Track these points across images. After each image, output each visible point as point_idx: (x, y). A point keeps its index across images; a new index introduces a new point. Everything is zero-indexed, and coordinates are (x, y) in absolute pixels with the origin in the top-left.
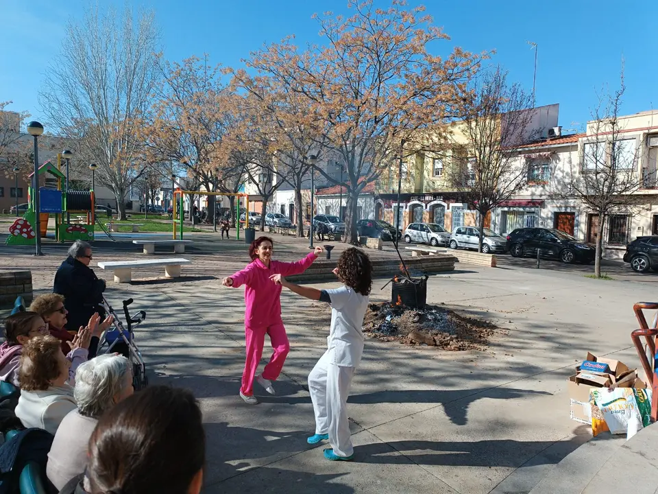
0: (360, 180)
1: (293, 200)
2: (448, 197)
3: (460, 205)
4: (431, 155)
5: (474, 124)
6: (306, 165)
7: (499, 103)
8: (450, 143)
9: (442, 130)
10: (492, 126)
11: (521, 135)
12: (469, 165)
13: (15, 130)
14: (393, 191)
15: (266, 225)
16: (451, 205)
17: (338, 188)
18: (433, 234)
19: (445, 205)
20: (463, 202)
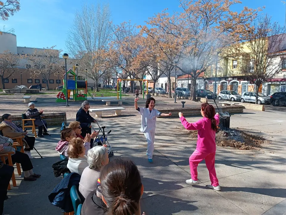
0: (197, 72)
1: (167, 81)
2: (240, 78)
3: (246, 82)
4: (231, 59)
5: (254, 43)
6: (173, 66)
7: (267, 32)
8: (241, 52)
9: (237, 46)
10: (263, 43)
11: (279, 47)
12: (251, 63)
13: (57, 57)
14: (213, 76)
15: (155, 93)
16: (242, 82)
17: (187, 76)
18: (232, 96)
19: (238, 82)
20: (248, 80)
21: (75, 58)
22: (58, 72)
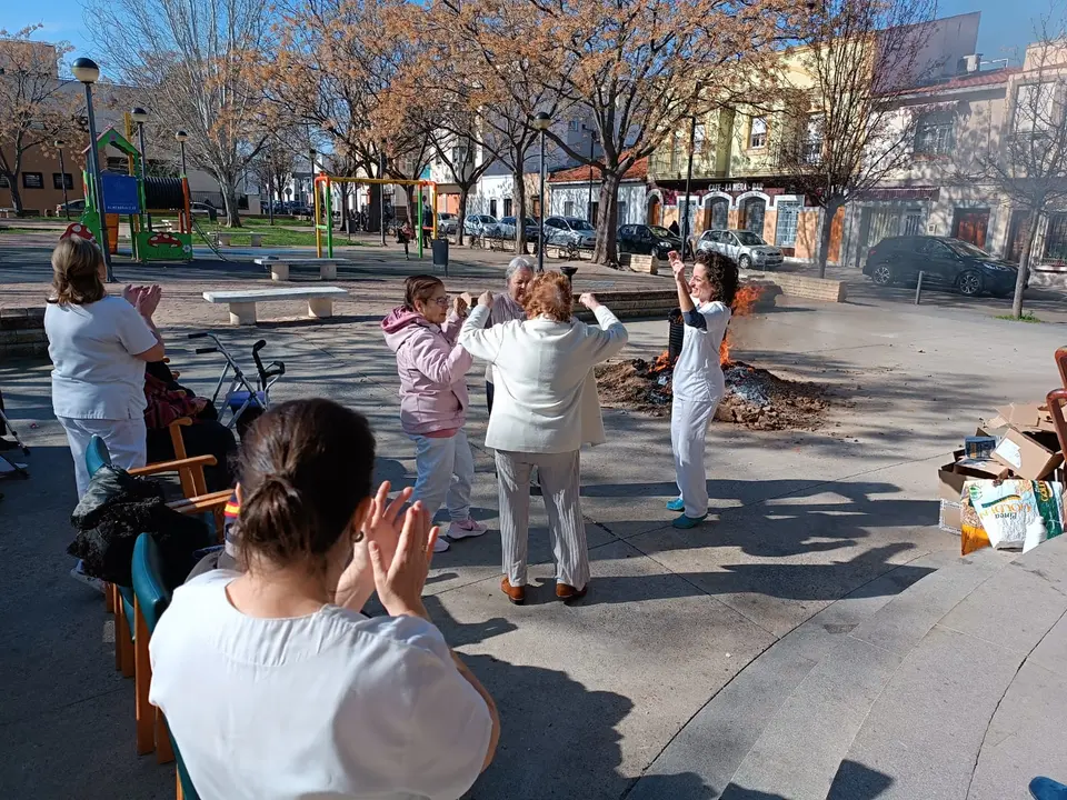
0: (623, 155)
1: (509, 191)
2: (770, 183)
3: (793, 198)
4: (746, 109)
5: (825, 51)
6: (533, 129)
7: (873, 12)
8: (781, 87)
9: (768, 63)
10: (858, 55)
11: (907, 71)
12: (812, 127)
13: (49, 75)
14: (679, 175)
15: (466, 235)
16: (778, 198)
17: (586, 170)
18: (746, 250)
19: (766, 197)
20: (797, 193)
21: (130, 83)
22: (60, 142)
